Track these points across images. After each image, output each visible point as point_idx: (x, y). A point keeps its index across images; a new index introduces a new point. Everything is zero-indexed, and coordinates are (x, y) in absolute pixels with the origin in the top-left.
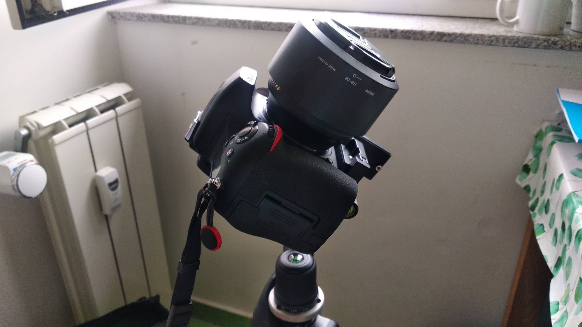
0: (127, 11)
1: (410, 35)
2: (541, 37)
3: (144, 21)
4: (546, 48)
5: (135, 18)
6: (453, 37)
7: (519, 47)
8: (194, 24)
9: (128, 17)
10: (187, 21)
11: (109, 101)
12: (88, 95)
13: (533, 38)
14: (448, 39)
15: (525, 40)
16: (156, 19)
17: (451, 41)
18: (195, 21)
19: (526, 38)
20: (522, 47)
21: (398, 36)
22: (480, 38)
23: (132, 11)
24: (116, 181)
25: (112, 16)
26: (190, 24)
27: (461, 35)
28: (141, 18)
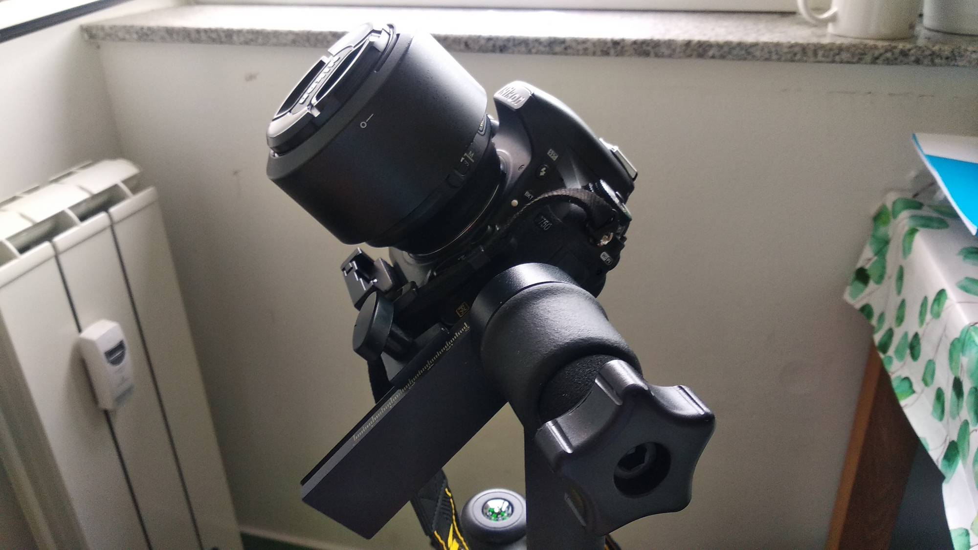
0: (118, 23)
1: (649, 48)
2: (880, 44)
3: (152, 40)
4: (888, 62)
5: (135, 36)
6: (726, 49)
7: (841, 62)
8: (246, 43)
9: (121, 35)
10: (235, 38)
11: (94, 197)
12: (54, 186)
13: (866, 45)
14: (717, 54)
15: (853, 49)
16: (175, 36)
17: (723, 57)
18: (250, 37)
19: (854, 46)
20: (848, 62)
21: (626, 51)
22: (773, 50)
23: (128, 23)
24: (120, 346)
25: (90, 34)
26: (241, 44)
27: (740, 44)
28: (146, 35)
